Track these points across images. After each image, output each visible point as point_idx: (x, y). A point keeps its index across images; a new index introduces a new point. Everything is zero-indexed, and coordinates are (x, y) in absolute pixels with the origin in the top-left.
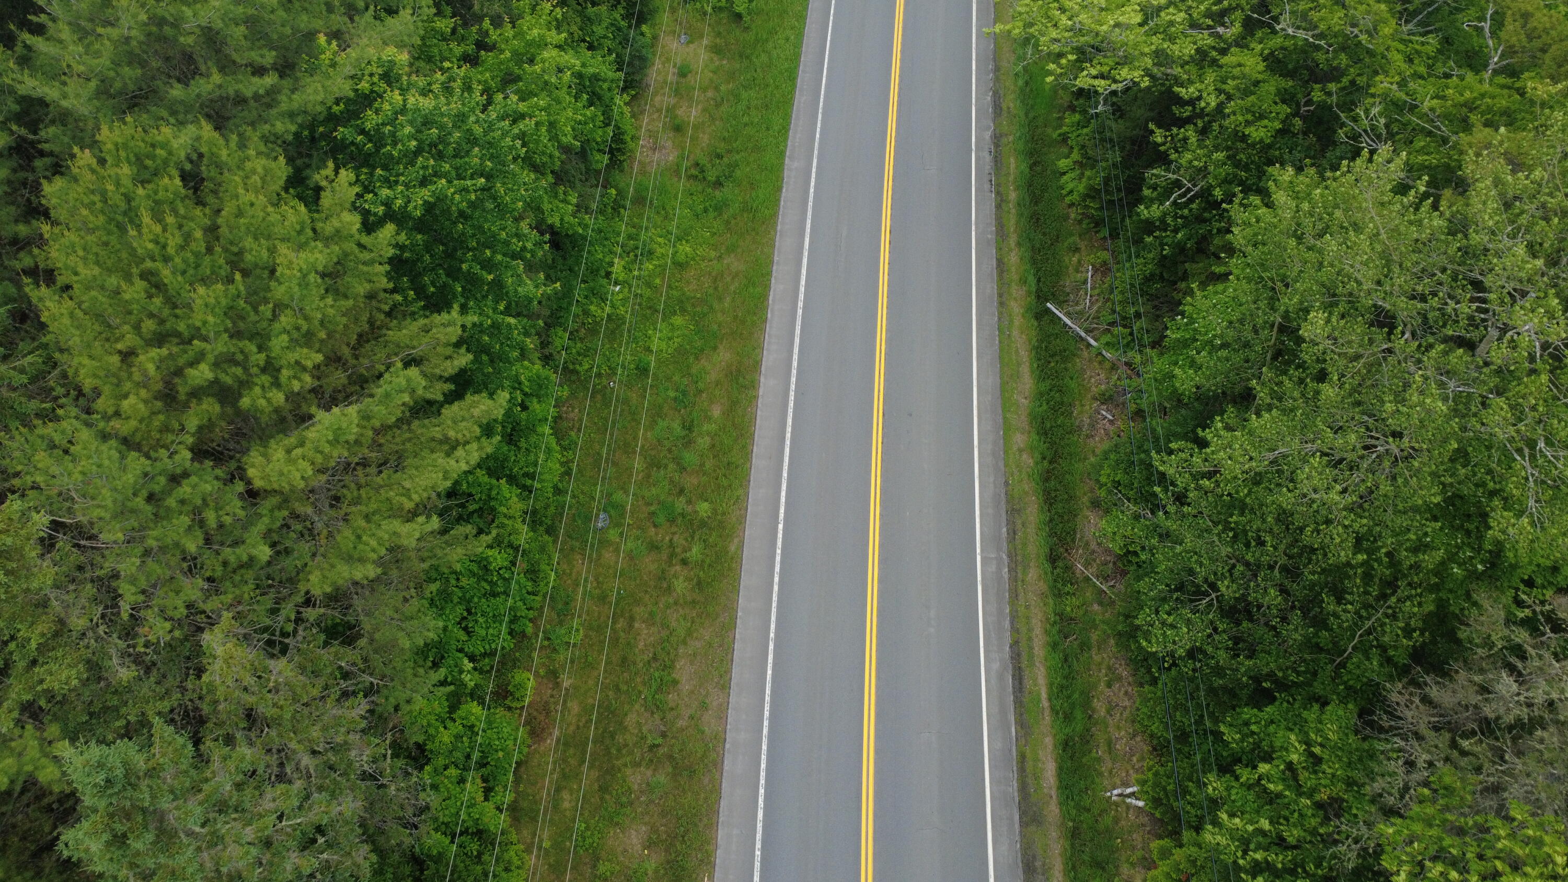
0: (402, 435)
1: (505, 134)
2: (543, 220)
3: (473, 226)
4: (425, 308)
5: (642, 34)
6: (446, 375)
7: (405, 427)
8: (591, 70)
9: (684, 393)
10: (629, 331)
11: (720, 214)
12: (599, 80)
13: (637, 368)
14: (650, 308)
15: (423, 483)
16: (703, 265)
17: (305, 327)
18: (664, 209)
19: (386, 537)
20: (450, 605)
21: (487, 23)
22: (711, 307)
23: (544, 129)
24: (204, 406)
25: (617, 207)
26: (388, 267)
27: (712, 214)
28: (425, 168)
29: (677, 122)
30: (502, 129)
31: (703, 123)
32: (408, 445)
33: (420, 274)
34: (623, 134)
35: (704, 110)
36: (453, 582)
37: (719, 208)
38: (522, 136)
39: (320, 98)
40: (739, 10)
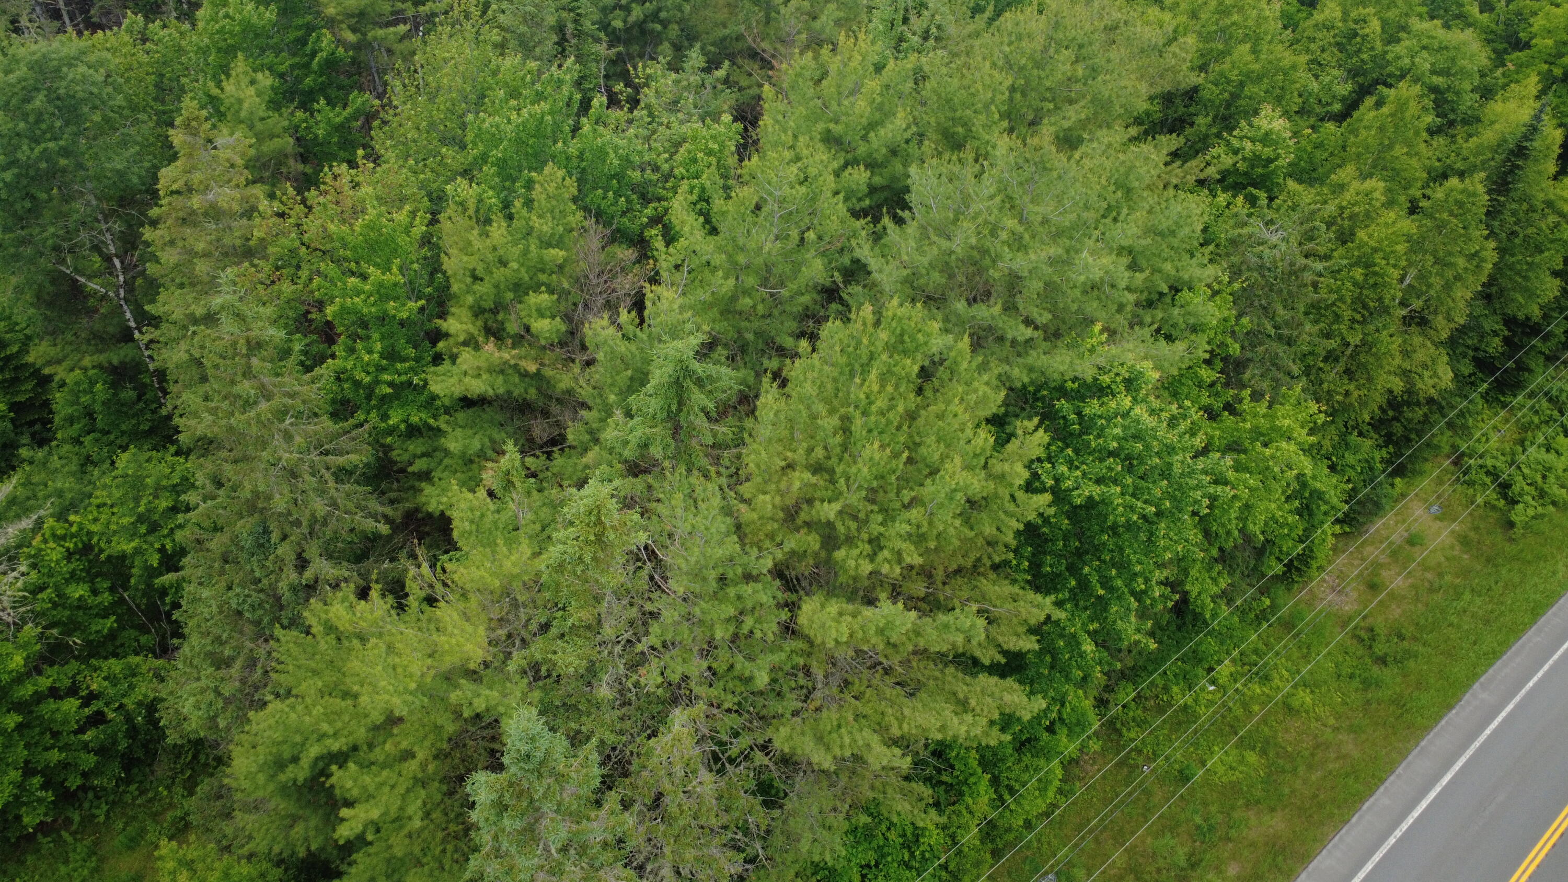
0: (933, 670)
1: (1198, 487)
2: (1182, 583)
3: (1116, 545)
4: (1028, 582)
5: (1392, 485)
6: (1005, 647)
7: (940, 666)
8: (1318, 485)
9: (1211, 828)
10: (1195, 732)
11: (1365, 690)
12: (1320, 498)
13: (1180, 772)
14: (1232, 727)
15: (920, 721)
16: (1314, 724)
17: (924, 530)
18: (1308, 648)
19: (861, 743)
20: (866, 845)
21: (1247, 393)
22: (1295, 769)
23: (1238, 504)
24: (810, 538)
25: (1262, 616)
26: (1021, 527)
27: (1356, 683)
28: (1110, 469)
29: (1375, 579)
30: (1200, 481)
31: (1404, 597)
32: (931, 682)
33: (1045, 553)
34: (1312, 558)
35: (1412, 586)
36: (884, 827)
37: (1367, 684)
38: (1213, 498)
39: (1062, 368)
40: (1513, 518)
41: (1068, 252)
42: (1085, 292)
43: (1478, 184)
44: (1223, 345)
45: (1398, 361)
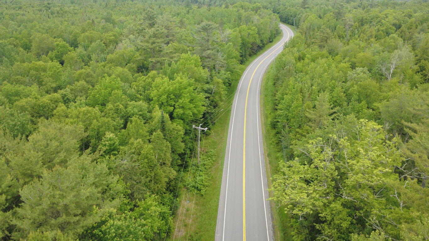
1: (139, 231)
5: (177, 200)
8: (163, 211)
12: (165, 213)
21: (137, 200)
23: (150, 228)
29: (186, 224)
30: (139, 229)
31: (193, 224)
34: (170, 227)
35: (193, 220)
38: (144, 231)
39: (91, 222)
40: (202, 194)
41: (77, 192)
42: (87, 200)
43: (159, 132)
44: (126, 192)
45: (164, 174)
